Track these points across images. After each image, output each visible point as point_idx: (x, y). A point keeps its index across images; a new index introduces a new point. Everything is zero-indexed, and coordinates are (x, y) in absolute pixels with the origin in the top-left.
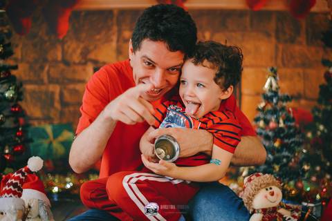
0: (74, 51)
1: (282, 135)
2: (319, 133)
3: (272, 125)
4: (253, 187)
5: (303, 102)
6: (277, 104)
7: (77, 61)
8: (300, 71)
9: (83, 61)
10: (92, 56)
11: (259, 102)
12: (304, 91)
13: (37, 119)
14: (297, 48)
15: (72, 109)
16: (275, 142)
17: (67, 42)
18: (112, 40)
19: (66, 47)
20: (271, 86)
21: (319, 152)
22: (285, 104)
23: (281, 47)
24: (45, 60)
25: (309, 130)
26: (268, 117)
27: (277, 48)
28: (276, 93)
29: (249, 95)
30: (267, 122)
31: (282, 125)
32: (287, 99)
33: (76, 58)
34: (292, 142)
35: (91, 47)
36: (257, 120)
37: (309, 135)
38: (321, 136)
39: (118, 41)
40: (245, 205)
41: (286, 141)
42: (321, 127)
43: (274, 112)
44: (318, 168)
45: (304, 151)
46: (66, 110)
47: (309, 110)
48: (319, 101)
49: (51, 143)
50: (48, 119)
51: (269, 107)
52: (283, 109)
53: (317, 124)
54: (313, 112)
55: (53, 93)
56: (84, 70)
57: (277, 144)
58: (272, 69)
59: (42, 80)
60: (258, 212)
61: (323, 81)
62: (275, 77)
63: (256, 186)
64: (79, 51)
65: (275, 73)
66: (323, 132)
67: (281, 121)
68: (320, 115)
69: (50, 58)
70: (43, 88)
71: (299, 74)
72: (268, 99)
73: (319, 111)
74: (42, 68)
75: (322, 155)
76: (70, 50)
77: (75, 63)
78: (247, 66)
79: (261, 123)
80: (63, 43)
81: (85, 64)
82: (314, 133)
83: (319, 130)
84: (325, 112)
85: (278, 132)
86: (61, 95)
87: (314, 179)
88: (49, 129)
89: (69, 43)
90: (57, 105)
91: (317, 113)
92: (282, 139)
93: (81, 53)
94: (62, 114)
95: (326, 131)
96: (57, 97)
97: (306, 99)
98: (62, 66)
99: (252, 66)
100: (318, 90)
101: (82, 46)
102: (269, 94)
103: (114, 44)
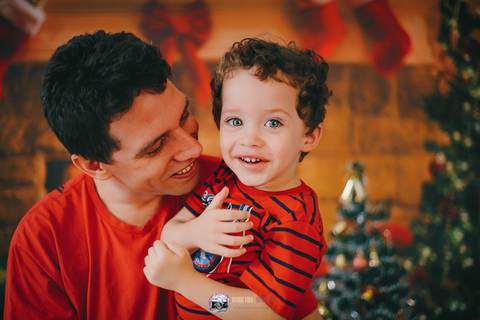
0: (13, 132)
1: (377, 280)
3: (358, 262)
6: (364, 224)
7: (18, 149)
9: (28, 149)
11: (335, 222)
14: (384, 123)
16: (363, 291)
20: (354, 193)
22: (376, 224)
25: (407, 256)
26: (351, 247)
28: (361, 207)
30: (349, 257)
31: (374, 262)
32: (382, 215)
33: (16, 145)
34: (394, 292)
35: (42, 126)
36: (333, 252)
37: (408, 264)
41: (383, 289)
42: (426, 252)
43: (361, 238)
45: (411, 303)
47: (405, 224)
48: (422, 209)
51: (351, 231)
52: (376, 233)
53: (419, 246)
54: (412, 228)
56: (30, 165)
57: (367, 295)
58: (355, 166)
62: (360, 178)
64: (21, 133)
65: (361, 171)
66: (428, 260)
67: (374, 255)
68: (424, 232)
71: (388, 167)
72: (350, 217)
76: (6, 132)
77: (13, 152)
79: (340, 260)
81: (31, 154)
82: (415, 262)
84: (431, 226)
85: (368, 276)
89: (4, 119)
92: (376, 286)
93: (25, 136)
95: (434, 257)
100: (419, 192)
101: (25, 123)
102: (351, 208)
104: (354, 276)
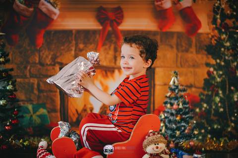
0: (47, 57)
1: (181, 113)
2: (203, 109)
3: (175, 106)
5: (193, 89)
6: (177, 93)
7: (49, 63)
8: (192, 69)
9: (53, 63)
10: (59, 60)
11: (168, 92)
12: (194, 82)
13: (22, 101)
14: (190, 55)
15: (45, 94)
16: (176, 117)
17: (42, 51)
18: (72, 50)
19: (41, 54)
20: (174, 82)
21: (203, 121)
22: (183, 93)
23: (180, 55)
24: (28, 62)
25: (198, 107)
26: (172, 101)
28: (177, 87)
29: (160, 85)
30: (172, 105)
31: (181, 106)
32: (184, 90)
33: (48, 61)
34: (187, 117)
35: (58, 54)
36: (166, 103)
37: (198, 110)
38: (205, 111)
39: (75, 50)
41: (184, 116)
42: (205, 105)
43: (176, 98)
44: (203, 131)
45: (195, 122)
46: (42, 94)
47: (197, 95)
48: (204, 89)
49: (31, 116)
50: (30, 101)
51: (173, 96)
52: (182, 97)
53: (202, 103)
54: (200, 96)
55: (33, 84)
56: (53, 69)
57: (178, 118)
58: (175, 72)
59: (26, 76)
61: (206, 76)
62: (177, 77)
64: (50, 57)
65: (177, 74)
66: (206, 108)
67: (181, 104)
68: (204, 98)
69: (31, 62)
70: (27, 80)
71: (191, 72)
72: (173, 90)
73: (204, 95)
74: (26, 68)
75: (205, 123)
76: (44, 56)
77: (47, 64)
78: (158, 67)
79: (169, 106)
80: (39, 51)
81: (54, 65)
82: (201, 109)
83: (204, 107)
84: (207, 95)
85: (179, 111)
86: (38, 85)
87: (200, 137)
88: (30, 107)
89: (43, 52)
90: (36, 92)
91: (202, 96)
92: (181, 115)
93: (51, 58)
94: (39, 97)
95: (208, 107)
96: (36, 86)
97: (195, 87)
98: (39, 66)
99: (161, 67)
100: (203, 82)
101: (52, 53)
102: (173, 87)
103: (73, 52)
104: (174, 112)
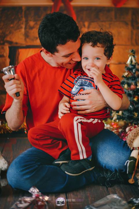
3: (133, 87)
4: (133, 134)
6: (135, 73)
9: (2, 42)
10: (8, 39)
11: (125, 72)
16: (134, 97)
18: (21, 28)
20: (131, 61)
23: (135, 32)
27: (132, 32)
28: (134, 66)
29: (115, 64)
30: (129, 85)
35: (7, 33)
39: (25, 28)
40: (128, 145)
43: (134, 78)
51: (130, 75)
56: (3, 48)
57: (135, 99)
58: (132, 51)
60: (136, 149)
62: (134, 56)
63: (135, 134)
65: (134, 53)
72: (130, 70)
79: (126, 86)
81: (3, 44)
85: (136, 92)
102: (130, 67)
103: (23, 30)
104: (131, 92)
